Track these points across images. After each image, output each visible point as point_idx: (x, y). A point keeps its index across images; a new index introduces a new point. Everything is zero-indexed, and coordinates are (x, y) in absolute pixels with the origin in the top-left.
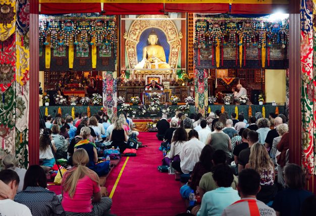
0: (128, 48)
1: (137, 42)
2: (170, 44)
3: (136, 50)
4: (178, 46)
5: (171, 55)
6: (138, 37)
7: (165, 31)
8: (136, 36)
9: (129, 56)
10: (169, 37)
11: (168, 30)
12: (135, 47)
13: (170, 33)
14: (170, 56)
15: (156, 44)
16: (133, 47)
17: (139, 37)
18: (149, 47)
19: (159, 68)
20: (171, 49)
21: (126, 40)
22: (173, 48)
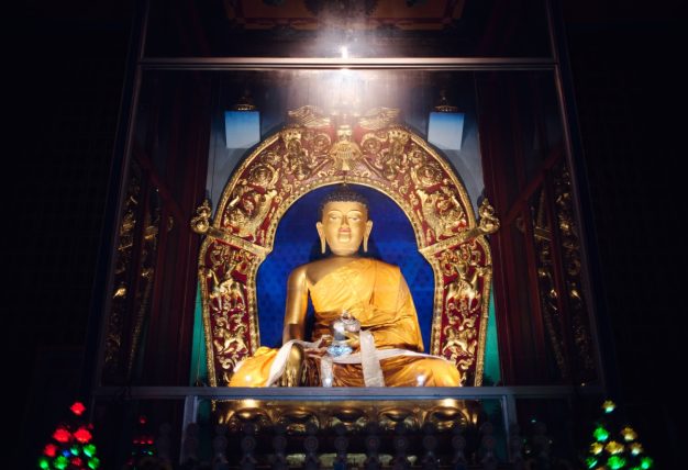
0: (211, 283)
1: (262, 252)
2: (434, 262)
3: (251, 290)
4: (480, 271)
5: (445, 322)
6: (265, 226)
7: (406, 198)
8: (258, 222)
9: (214, 324)
10: (425, 226)
11: (422, 194)
12: (251, 275)
13: (428, 209)
14: (437, 325)
15: (359, 254)
16: (240, 278)
17: (272, 228)
18: (320, 264)
19: (388, 385)
20: (440, 289)
21: (201, 238)
22: (451, 280)
